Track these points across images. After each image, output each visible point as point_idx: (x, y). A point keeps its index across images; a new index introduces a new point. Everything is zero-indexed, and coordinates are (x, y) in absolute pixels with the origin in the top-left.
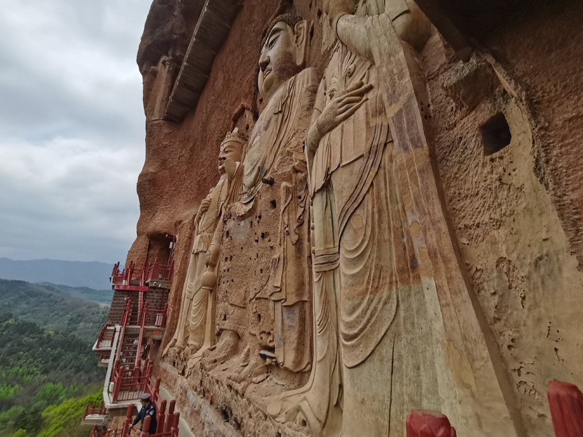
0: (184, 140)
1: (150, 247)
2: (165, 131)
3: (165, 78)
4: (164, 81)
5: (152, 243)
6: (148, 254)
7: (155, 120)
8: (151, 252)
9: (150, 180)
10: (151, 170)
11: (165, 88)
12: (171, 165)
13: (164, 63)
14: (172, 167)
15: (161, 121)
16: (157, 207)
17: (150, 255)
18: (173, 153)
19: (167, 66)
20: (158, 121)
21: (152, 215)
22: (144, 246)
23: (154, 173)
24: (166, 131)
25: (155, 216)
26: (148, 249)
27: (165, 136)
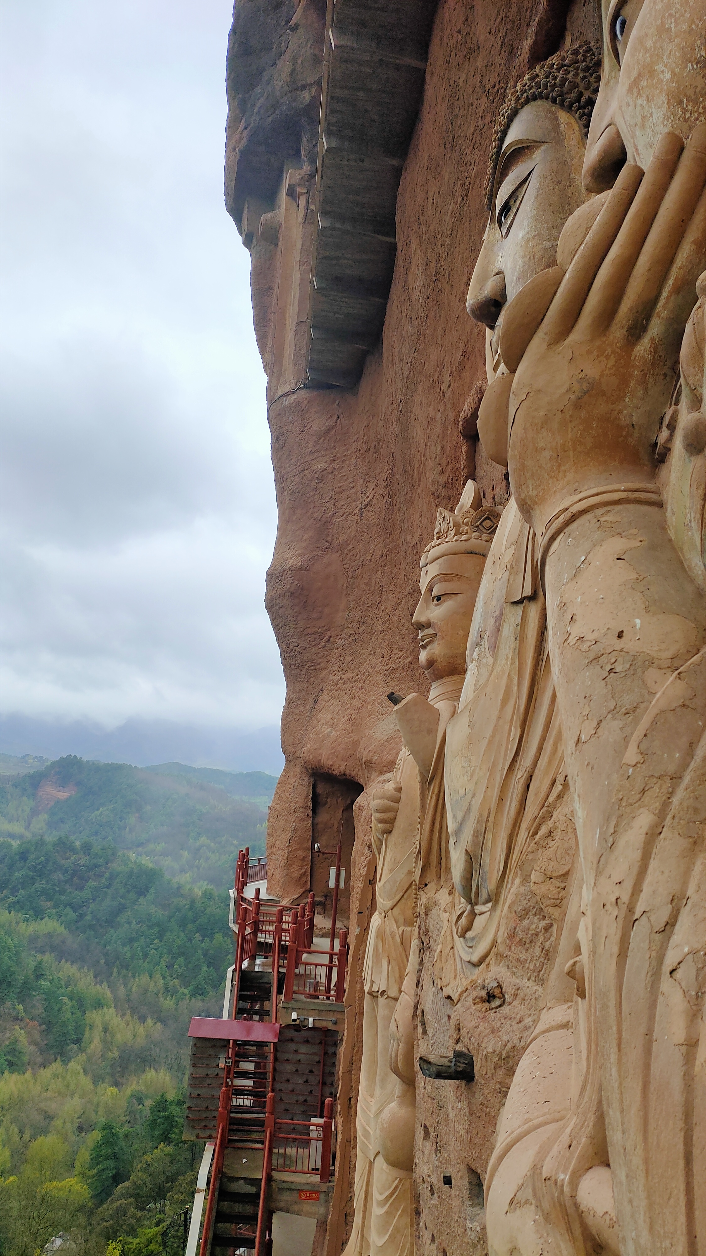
0: (368, 450)
1: (316, 803)
2: (315, 428)
3: (299, 246)
4: (296, 255)
5: (320, 790)
6: (313, 825)
7: (286, 395)
8: (323, 817)
9: (292, 593)
10: (294, 561)
11: (302, 280)
12: (343, 538)
13: (291, 193)
14: (347, 543)
15: (302, 392)
16: (323, 674)
17: (320, 826)
18: (344, 495)
19: (303, 200)
20: (294, 397)
21: (311, 701)
22: (301, 801)
23: (301, 569)
24: (318, 423)
25: (320, 704)
26: (314, 811)
27: (316, 443)
